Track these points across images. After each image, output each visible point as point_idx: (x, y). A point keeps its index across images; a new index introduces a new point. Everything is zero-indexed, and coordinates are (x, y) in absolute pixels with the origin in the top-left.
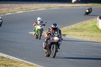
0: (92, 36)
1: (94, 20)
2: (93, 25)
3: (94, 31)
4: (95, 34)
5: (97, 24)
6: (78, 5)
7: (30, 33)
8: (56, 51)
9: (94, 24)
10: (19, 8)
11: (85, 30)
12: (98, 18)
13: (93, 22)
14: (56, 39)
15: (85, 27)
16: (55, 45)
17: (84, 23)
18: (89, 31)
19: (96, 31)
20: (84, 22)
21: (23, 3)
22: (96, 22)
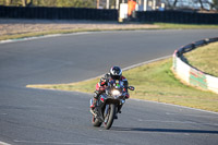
0: (161, 94)
1: (167, 59)
2: (163, 69)
3: (167, 82)
4: (167, 89)
5: (172, 69)
6: (131, 26)
7: (29, 86)
8: (115, 117)
9: (166, 68)
10: (5, 32)
11: (146, 80)
12: (174, 55)
13: (163, 63)
14: (116, 93)
15: (145, 74)
16: (112, 106)
17: (145, 66)
18: (154, 83)
19: (170, 84)
20: (145, 64)
21: (14, 23)
22: (170, 64)
